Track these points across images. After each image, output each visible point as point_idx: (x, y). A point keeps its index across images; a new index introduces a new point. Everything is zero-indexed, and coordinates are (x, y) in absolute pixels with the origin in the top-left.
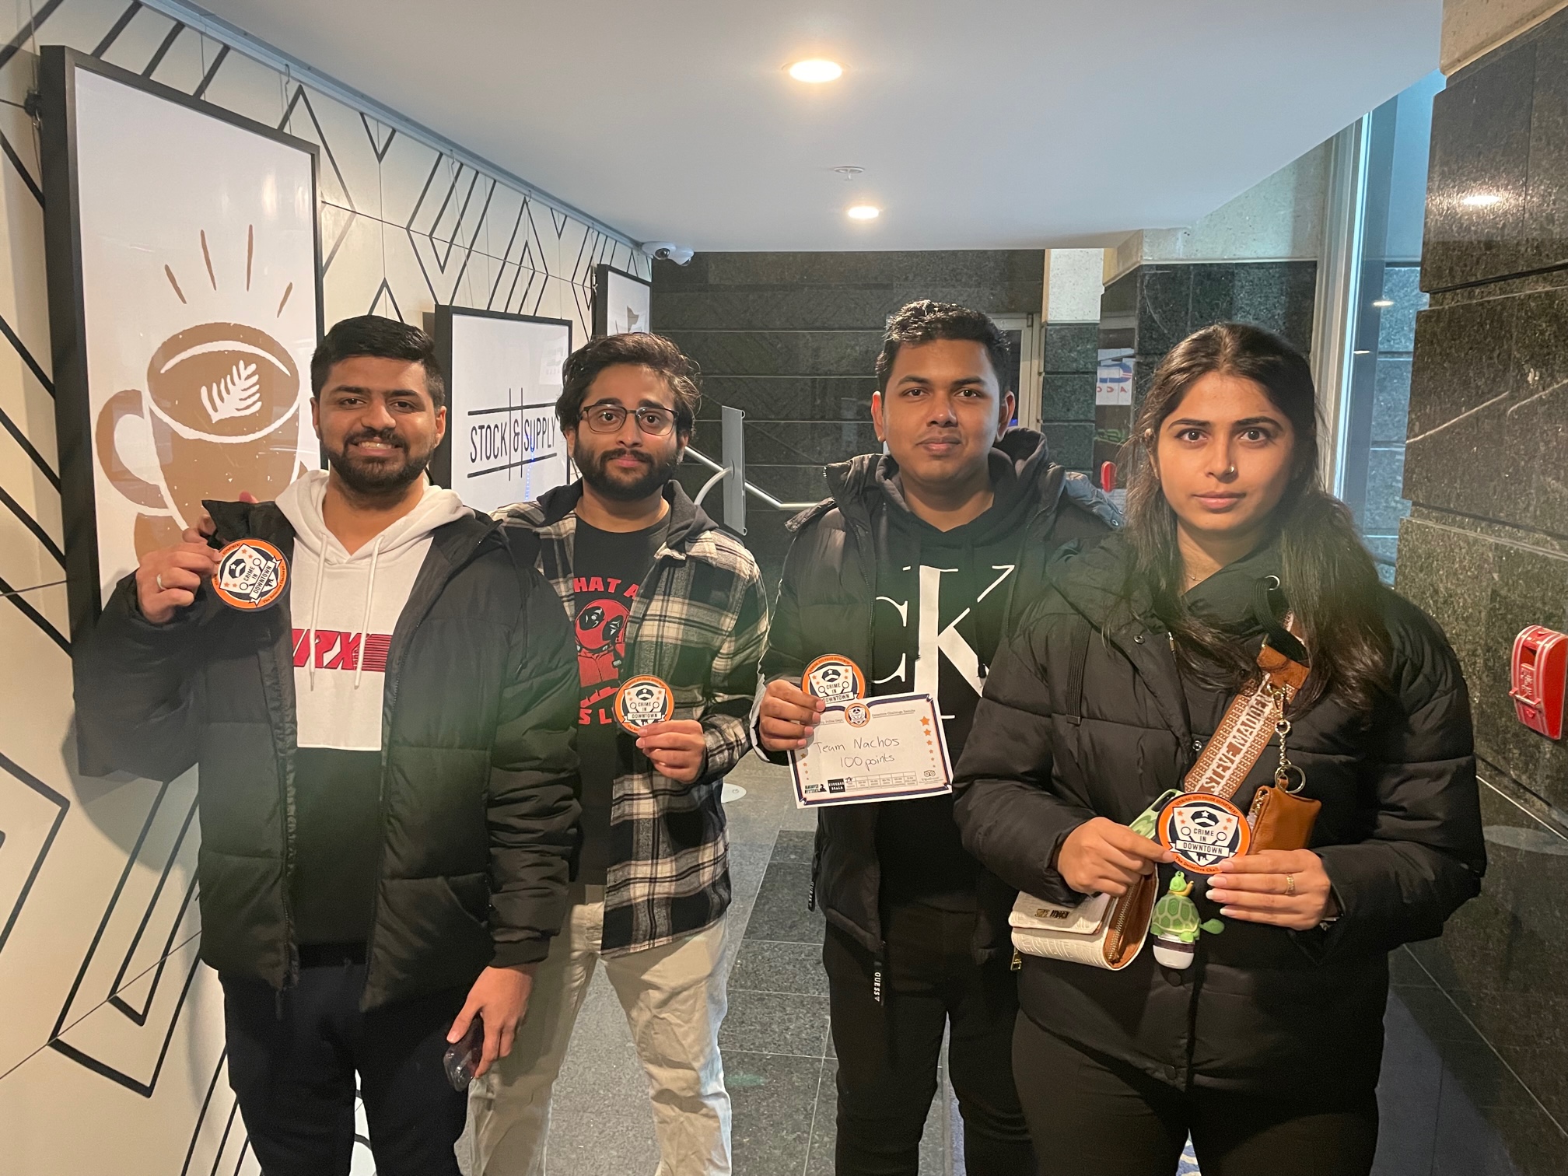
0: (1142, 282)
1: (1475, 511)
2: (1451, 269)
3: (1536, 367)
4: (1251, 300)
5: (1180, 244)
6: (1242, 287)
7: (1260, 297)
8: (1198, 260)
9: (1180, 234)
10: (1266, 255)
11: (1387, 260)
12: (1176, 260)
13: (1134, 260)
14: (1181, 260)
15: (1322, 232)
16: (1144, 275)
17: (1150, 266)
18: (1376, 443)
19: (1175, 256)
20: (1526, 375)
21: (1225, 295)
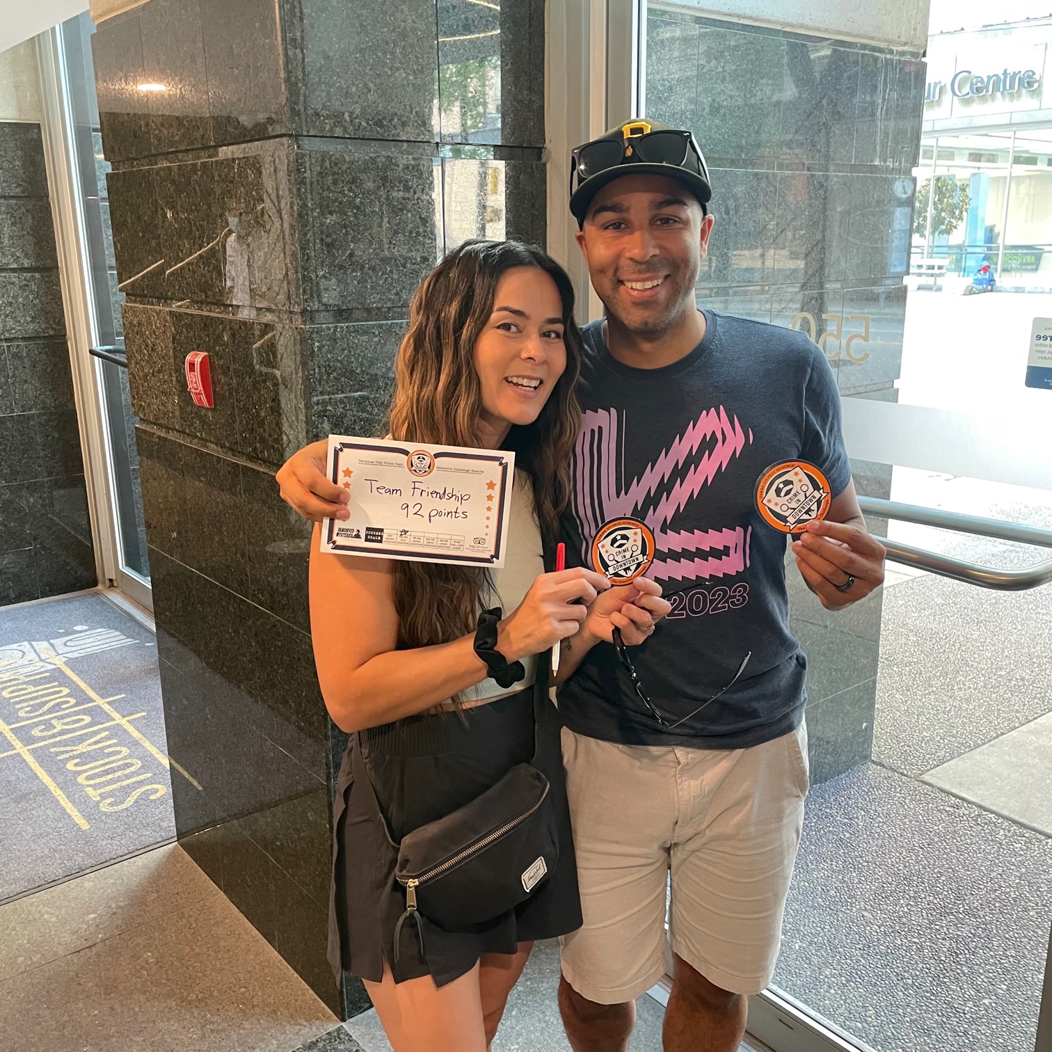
1: (157, 294)
2: (119, 149)
3: (170, 209)
15: (40, 101)
20: (166, 214)
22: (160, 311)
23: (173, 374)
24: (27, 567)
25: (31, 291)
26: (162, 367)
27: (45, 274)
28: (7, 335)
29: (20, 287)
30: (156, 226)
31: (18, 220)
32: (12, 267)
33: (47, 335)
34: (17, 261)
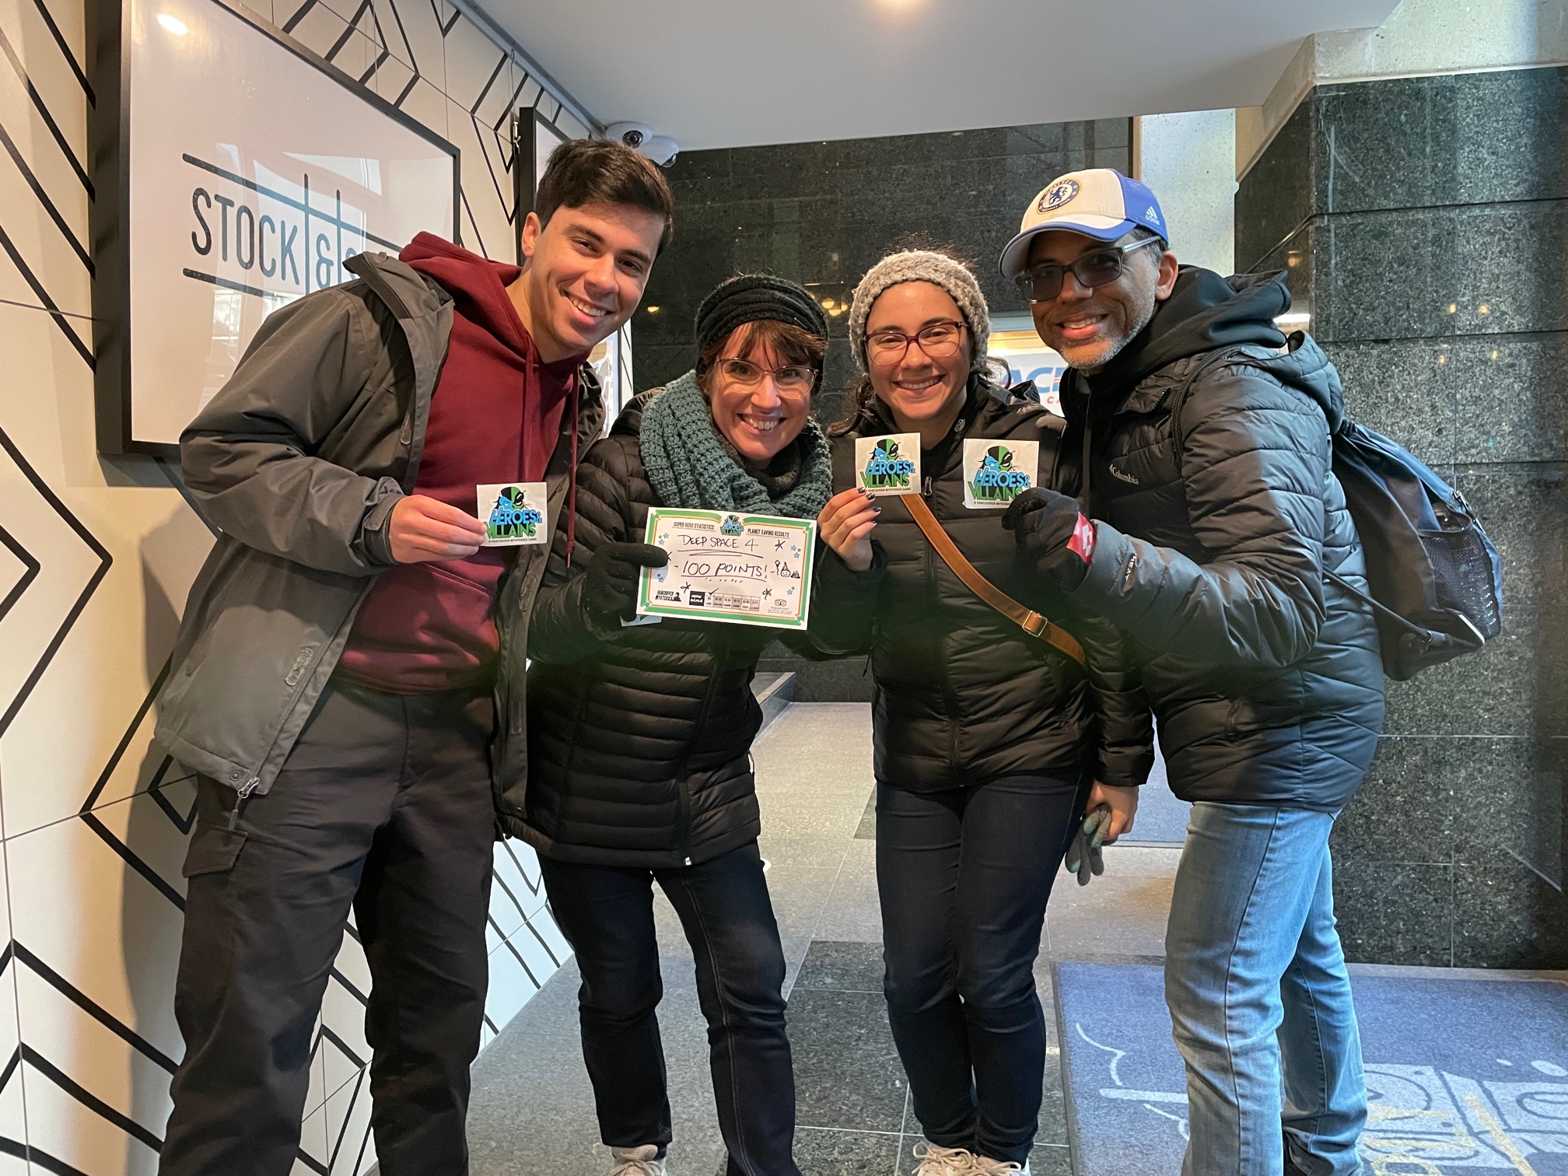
0: (1318, 110)
4: (1484, 126)
5: (1370, 50)
6: (1468, 108)
7: (1497, 121)
8: (1400, 74)
12: (1366, 75)
14: (1374, 75)
16: (1320, 100)
17: (1329, 87)
19: (1364, 70)
21: (1444, 121)
24: (1436, 900)
25: (1519, 378)
27: (1550, 344)
28: (1461, 458)
29: (1499, 369)
31: (1513, 245)
32: (1490, 331)
33: (1537, 459)
34: (1500, 323)
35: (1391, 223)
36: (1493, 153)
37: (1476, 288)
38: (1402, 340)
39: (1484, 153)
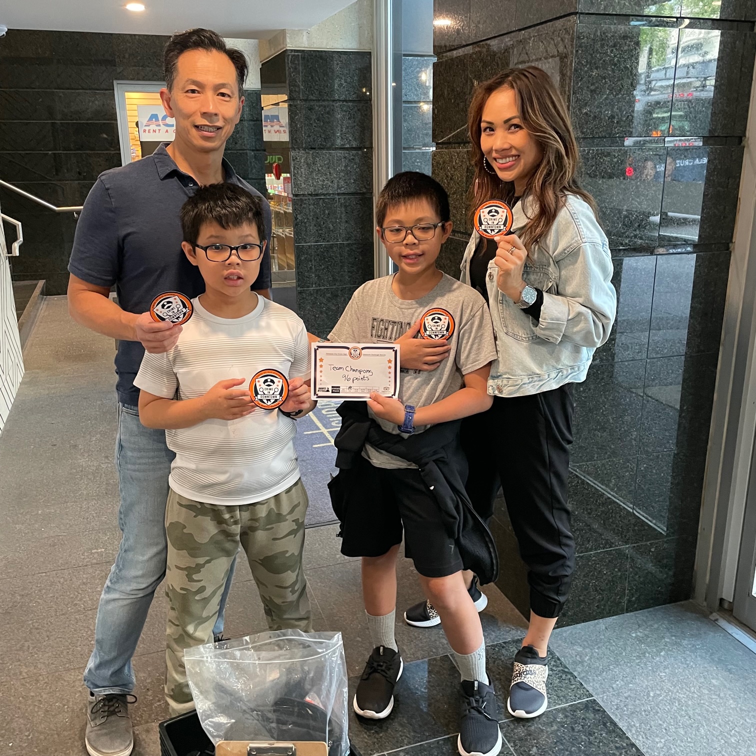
0: (288, 60)
4: (342, 72)
5: (305, 39)
6: (338, 64)
7: (346, 70)
8: (315, 48)
9: (305, 33)
10: (348, 47)
11: (403, 53)
12: (304, 47)
13: (282, 46)
14: (307, 48)
15: (373, 37)
16: (289, 55)
17: (292, 50)
18: (405, 149)
19: (303, 45)
20: (473, 84)
21: (330, 68)
22: (460, 151)
23: (464, 194)
25: (355, 163)
26: (456, 190)
28: (339, 191)
29: (349, 160)
30: (464, 93)
31: (353, 116)
32: (346, 147)
33: (362, 192)
34: (349, 143)
35: (314, 105)
36: (346, 82)
37: (342, 131)
38: (320, 149)
39: (343, 81)
